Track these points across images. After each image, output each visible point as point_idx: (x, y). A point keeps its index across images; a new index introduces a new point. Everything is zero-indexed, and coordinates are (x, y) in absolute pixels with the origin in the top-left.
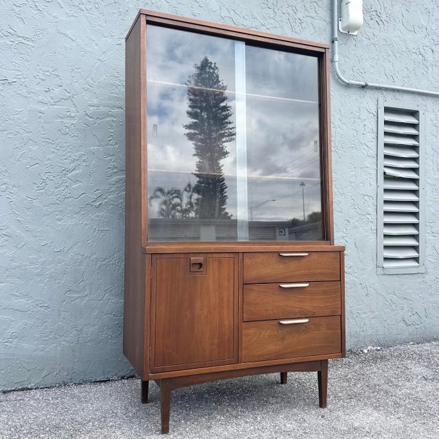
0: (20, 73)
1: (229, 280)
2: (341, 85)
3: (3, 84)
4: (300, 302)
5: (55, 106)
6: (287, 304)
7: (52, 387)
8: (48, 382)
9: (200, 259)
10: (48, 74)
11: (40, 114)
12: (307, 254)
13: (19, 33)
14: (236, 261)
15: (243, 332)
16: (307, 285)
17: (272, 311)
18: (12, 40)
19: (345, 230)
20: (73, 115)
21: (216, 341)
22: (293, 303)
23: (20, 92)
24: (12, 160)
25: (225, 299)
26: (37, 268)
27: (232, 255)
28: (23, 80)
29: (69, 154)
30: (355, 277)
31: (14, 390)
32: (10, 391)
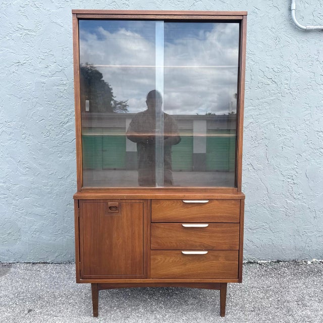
0: (28, 56)
1: (139, 219)
2: (299, 31)
3: (18, 66)
4: (200, 238)
5: (52, 78)
6: (188, 239)
7: (61, 263)
8: (60, 260)
9: (117, 204)
10: (46, 54)
11: (43, 85)
12: (207, 201)
13: (25, 27)
14: (145, 205)
15: (152, 257)
16: (206, 225)
17: (176, 243)
18: (21, 33)
19: (295, 162)
20: (65, 82)
21: (129, 262)
22: (194, 239)
23: (29, 70)
24: (27, 118)
25: (137, 232)
26: (48, 189)
27: (142, 201)
28: (30, 61)
29: (64, 111)
30: (304, 202)
31: (39, 263)
32: (37, 263)
